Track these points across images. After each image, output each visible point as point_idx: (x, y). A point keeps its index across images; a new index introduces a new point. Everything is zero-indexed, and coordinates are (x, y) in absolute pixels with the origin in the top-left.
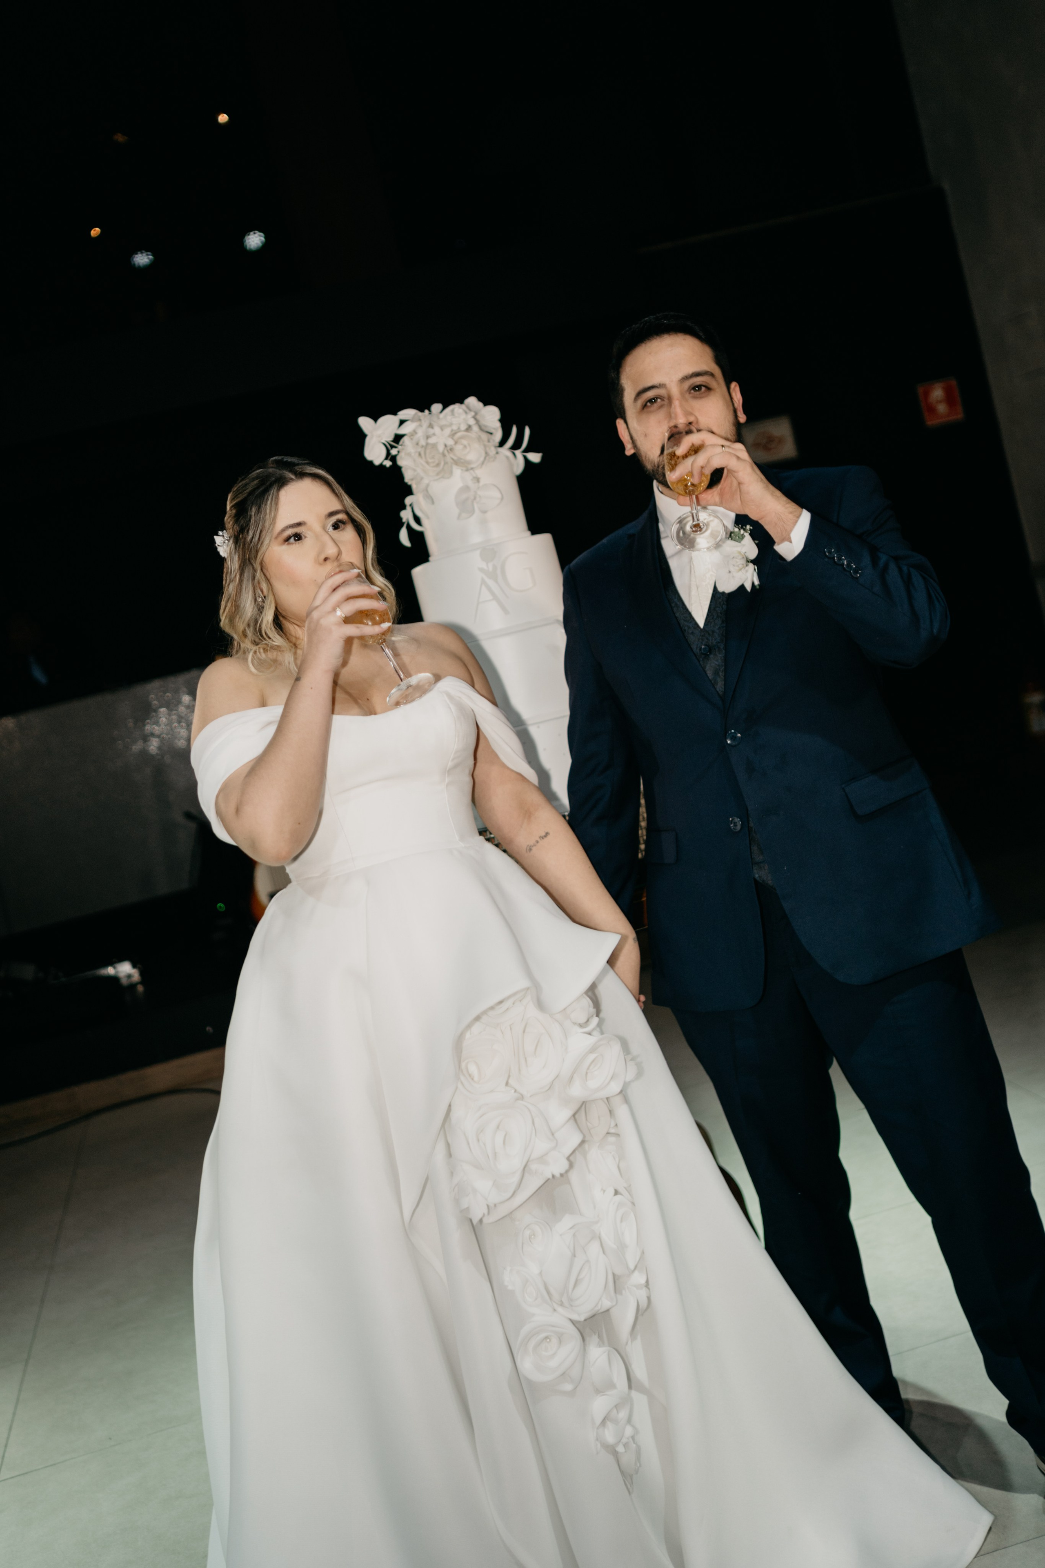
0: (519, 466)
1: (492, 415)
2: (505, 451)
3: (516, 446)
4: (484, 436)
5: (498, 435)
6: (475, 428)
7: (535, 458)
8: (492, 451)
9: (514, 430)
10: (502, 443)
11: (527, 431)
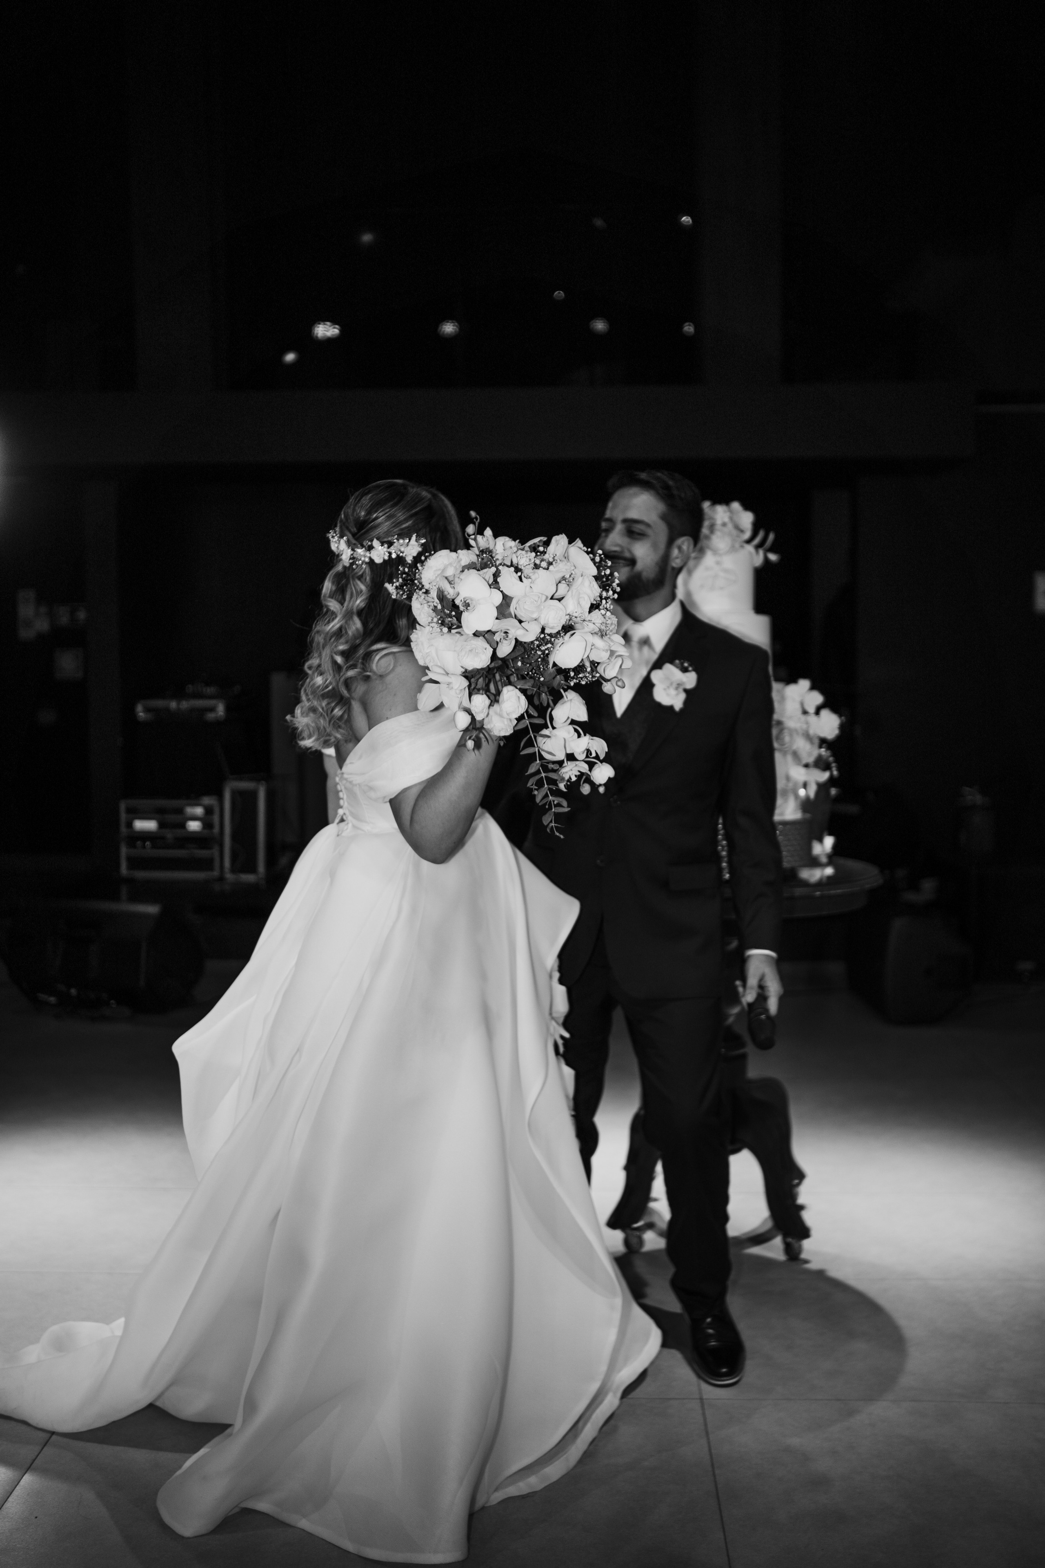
0: (759, 560)
1: (747, 519)
2: (750, 548)
3: (758, 547)
4: (735, 532)
5: (748, 535)
6: (730, 526)
7: (773, 557)
8: (737, 545)
9: (761, 534)
10: (749, 541)
11: (771, 537)
